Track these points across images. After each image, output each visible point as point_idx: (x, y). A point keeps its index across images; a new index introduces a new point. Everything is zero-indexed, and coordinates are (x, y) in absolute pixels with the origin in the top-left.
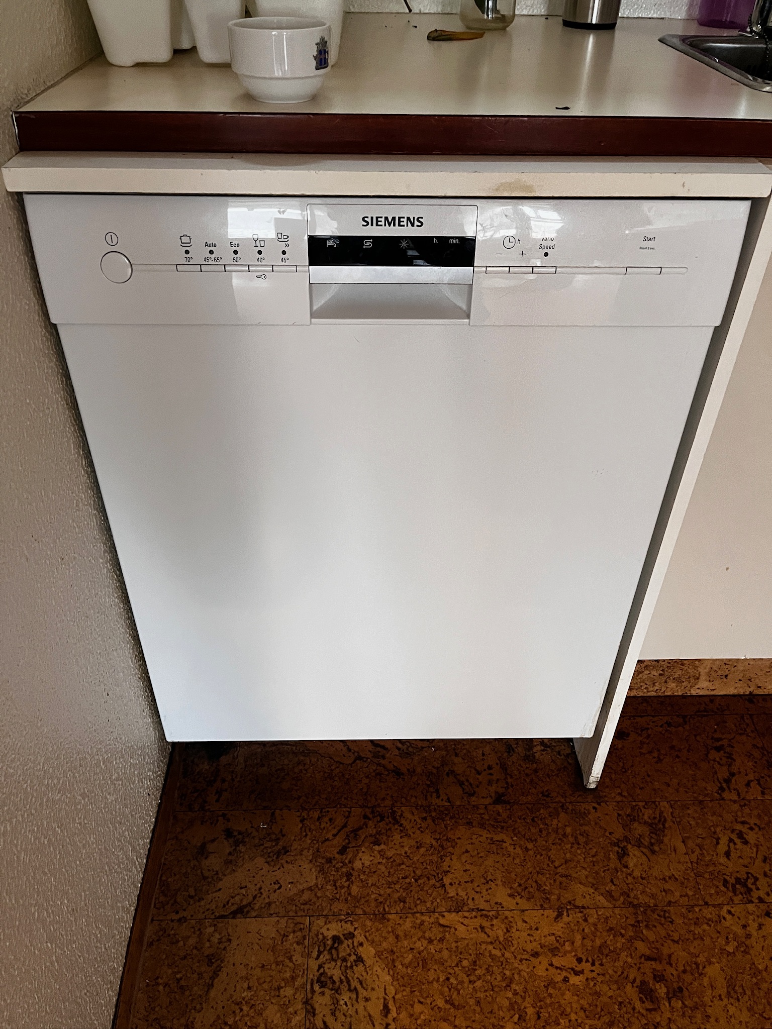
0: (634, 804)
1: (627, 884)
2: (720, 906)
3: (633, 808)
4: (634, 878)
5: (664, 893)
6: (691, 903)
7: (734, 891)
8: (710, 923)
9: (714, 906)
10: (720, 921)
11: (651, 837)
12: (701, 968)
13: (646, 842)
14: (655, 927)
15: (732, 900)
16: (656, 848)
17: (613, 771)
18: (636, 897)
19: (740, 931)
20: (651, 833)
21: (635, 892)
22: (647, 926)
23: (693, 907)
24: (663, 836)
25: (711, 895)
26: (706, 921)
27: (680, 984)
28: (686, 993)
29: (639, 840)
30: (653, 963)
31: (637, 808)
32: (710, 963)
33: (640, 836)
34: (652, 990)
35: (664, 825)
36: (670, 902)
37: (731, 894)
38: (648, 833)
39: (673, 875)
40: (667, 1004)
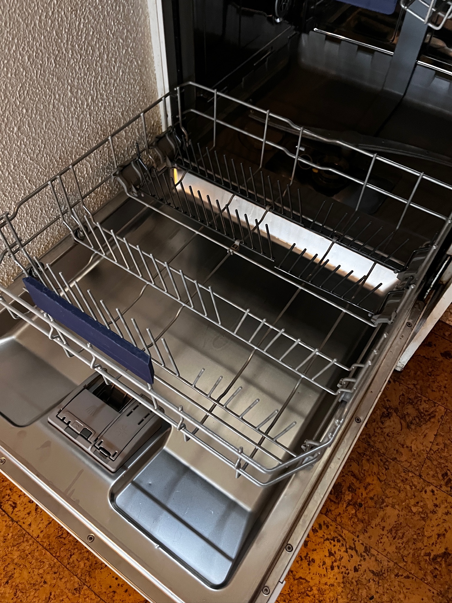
0: (419, 395)
1: (375, 432)
2: (429, 484)
3: (416, 397)
4: (382, 432)
5: (395, 452)
6: (409, 469)
7: (447, 484)
8: (413, 487)
9: (424, 481)
10: (422, 491)
11: (415, 419)
12: (385, 504)
13: (408, 419)
14: (373, 464)
15: (441, 487)
16: (413, 427)
17: (421, 370)
18: (374, 442)
19: (430, 506)
20: (417, 417)
21: (376, 439)
22: (368, 460)
23: (409, 471)
24: (424, 424)
25: (428, 474)
26: (411, 484)
27: (363, 503)
28: (362, 510)
29: (405, 416)
30: (355, 480)
31: (420, 398)
32: (393, 507)
33: (408, 414)
34: (341, 492)
35: (430, 418)
36: (396, 458)
37: (443, 483)
38: (415, 416)
39: (411, 447)
40: (345, 506)
